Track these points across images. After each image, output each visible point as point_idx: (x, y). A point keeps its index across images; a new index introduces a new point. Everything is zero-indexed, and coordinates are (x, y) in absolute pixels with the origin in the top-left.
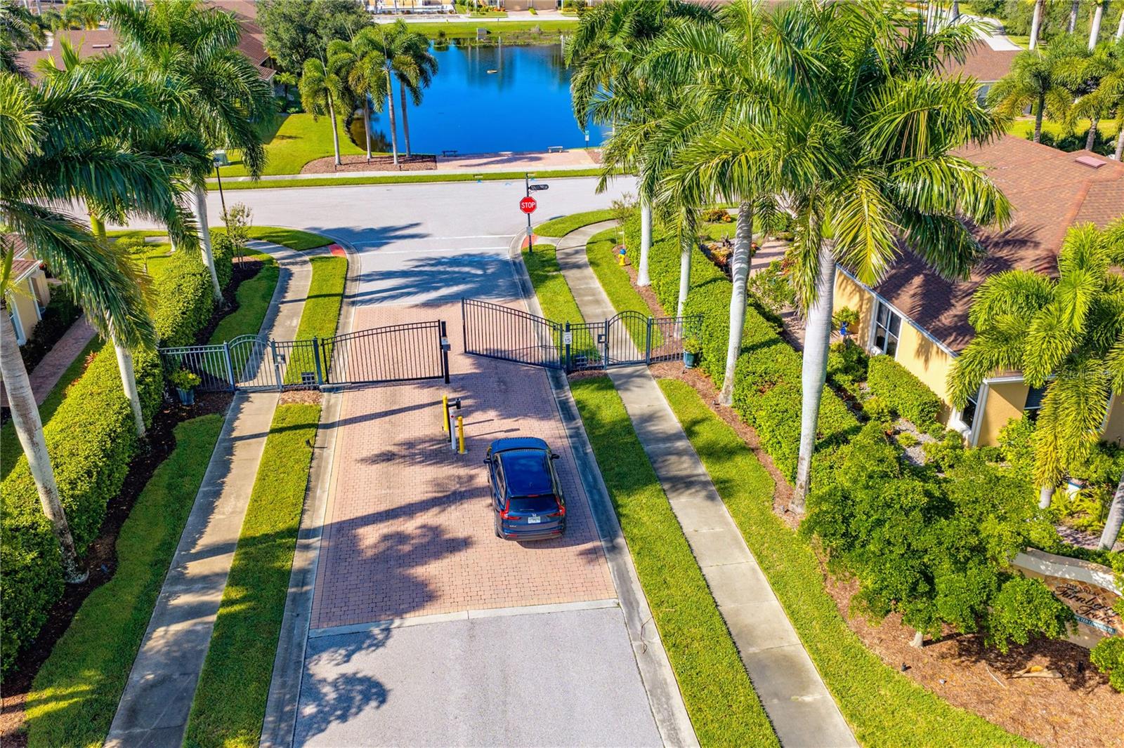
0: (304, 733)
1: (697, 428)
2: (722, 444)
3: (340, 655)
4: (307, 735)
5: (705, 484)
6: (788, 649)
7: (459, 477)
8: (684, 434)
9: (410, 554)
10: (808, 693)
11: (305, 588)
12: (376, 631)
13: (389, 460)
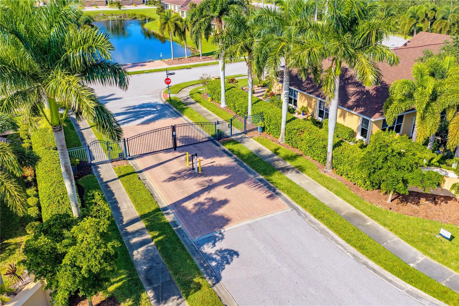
0: (218, 271)
1: (278, 151)
2: (290, 155)
3: (210, 245)
4: (219, 272)
5: (293, 168)
6: (353, 211)
7: (207, 181)
8: (274, 154)
9: (209, 208)
10: (367, 222)
11: (179, 227)
12: (217, 235)
13: (175, 179)
